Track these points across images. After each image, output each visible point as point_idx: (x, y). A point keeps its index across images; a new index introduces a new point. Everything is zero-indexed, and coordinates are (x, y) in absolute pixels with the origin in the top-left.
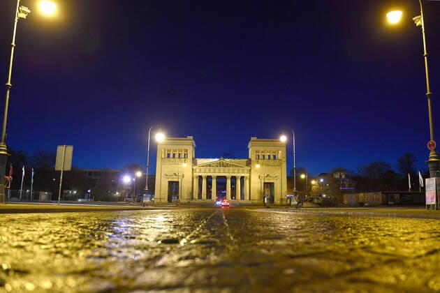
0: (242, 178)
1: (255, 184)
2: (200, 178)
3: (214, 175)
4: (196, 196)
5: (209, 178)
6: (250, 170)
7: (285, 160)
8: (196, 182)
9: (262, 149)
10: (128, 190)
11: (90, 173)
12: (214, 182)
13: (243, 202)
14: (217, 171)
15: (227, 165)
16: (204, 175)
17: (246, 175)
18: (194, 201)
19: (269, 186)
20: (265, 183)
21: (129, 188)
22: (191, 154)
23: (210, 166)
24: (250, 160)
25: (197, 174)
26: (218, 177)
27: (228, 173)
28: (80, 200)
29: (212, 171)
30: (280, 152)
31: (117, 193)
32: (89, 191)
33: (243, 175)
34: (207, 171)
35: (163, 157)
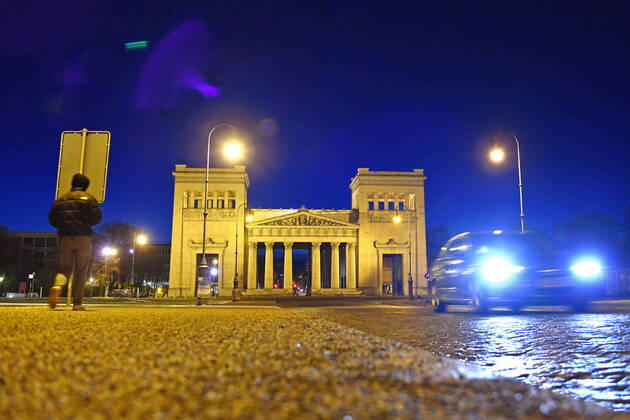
0: (343, 246)
1: (367, 256)
2: (261, 246)
3: (288, 240)
4: (252, 281)
5: (278, 247)
6: (358, 230)
7: (423, 211)
8: (252, 254)
9: (379, 190)
10: (115, 273)
11: (28, 240)
12: (288, 255)
13: (345, 292)
14: (293, 232)
15: (314, 222)
16: (268, 240)
17: (351, 240)
18: (248, 292)
19: (392, 261)
20: (384, 256)
21: (116, 269)
22: (241, 200)
23: (280, 222)
24: (356, 211)
25: (254, 239)
26: (296, 246)
27: (314, 237)
28: (11, 296)
29: (284, 232)
30: (412, 196)
31: (91, 280)
32: (31, 276)
33: (344, 240)
34: (275, 232)
35: (185, 206)
